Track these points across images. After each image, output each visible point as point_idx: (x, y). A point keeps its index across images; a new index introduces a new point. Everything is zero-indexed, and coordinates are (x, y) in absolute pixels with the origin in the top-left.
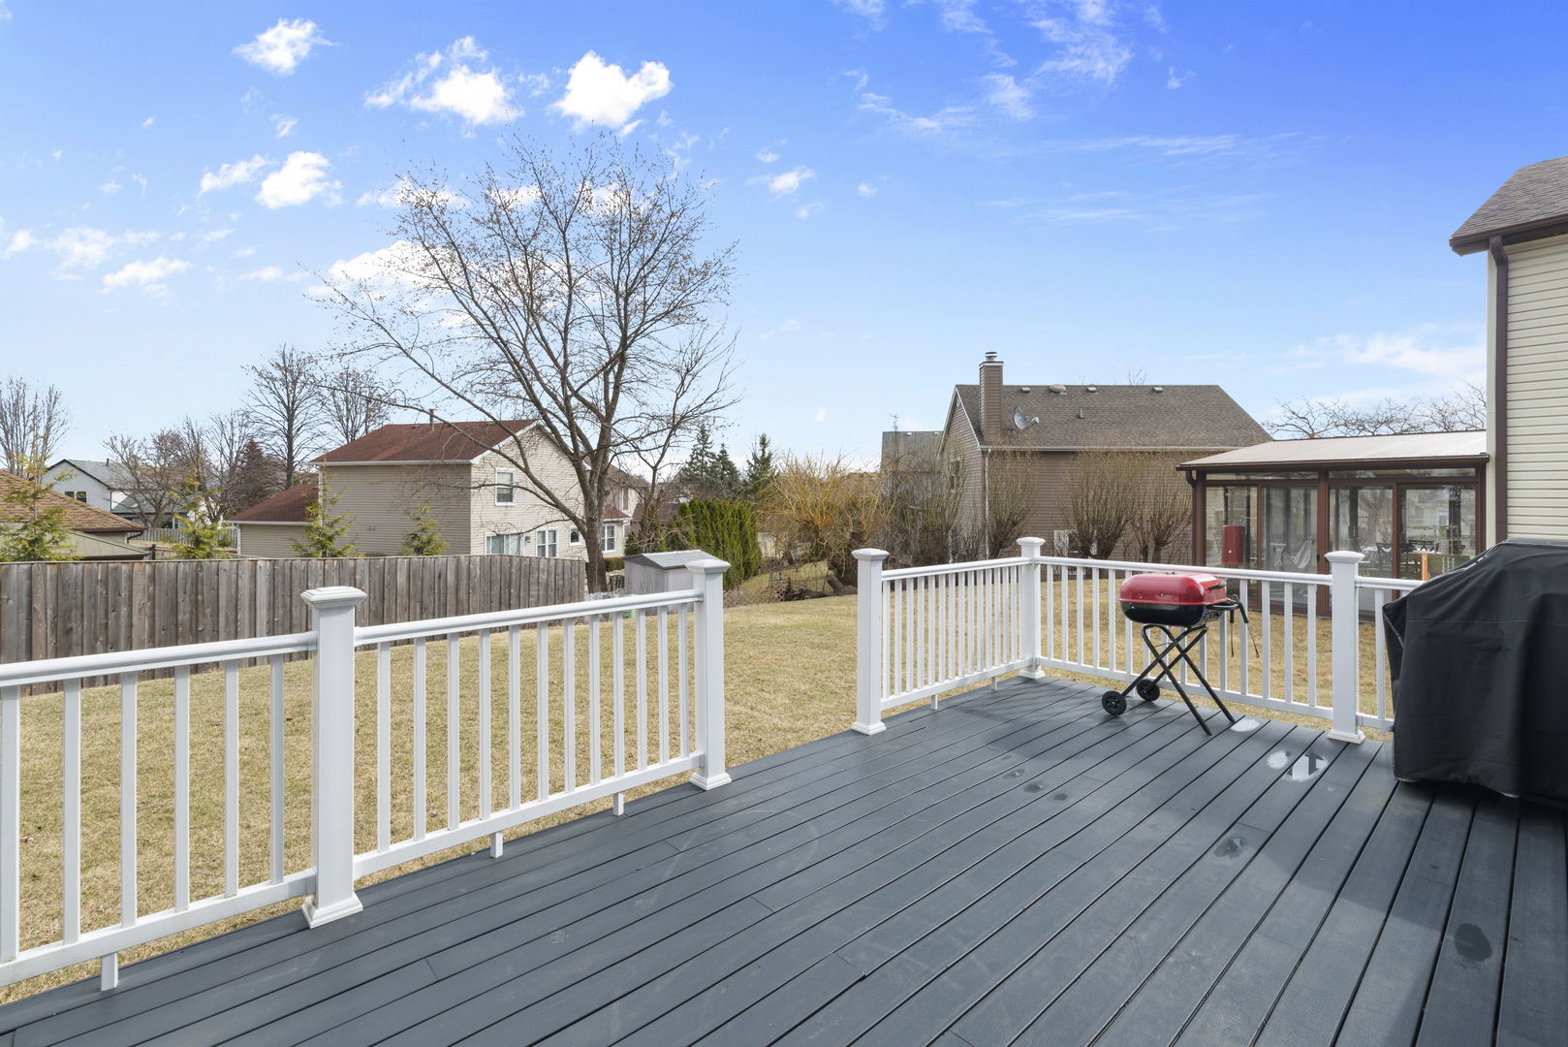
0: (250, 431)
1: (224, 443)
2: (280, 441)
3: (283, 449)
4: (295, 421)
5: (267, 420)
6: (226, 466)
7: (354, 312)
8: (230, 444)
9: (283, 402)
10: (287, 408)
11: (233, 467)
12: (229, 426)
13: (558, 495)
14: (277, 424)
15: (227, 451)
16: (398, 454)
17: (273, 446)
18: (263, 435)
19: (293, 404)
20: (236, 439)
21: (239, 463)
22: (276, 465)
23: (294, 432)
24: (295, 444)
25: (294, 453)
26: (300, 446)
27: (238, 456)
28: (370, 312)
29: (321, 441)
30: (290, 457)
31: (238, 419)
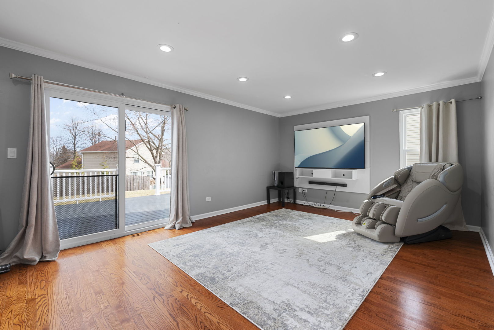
0: (62, 142)
1: (54, 146)
2: (72, 146)
3: (73, 148)
4: (76, 140)
5: (68, 139)
6: (55, 153)
7: (88, 110)
8: (56, 146)
9: (72, 134)
10: (74, 136)
11: (57, 153)
12: (56, 141)
13: (147, 160)
14: (70, 140)
15: (55, 148)
16: (105, 149)
17: (70, 147)
18: (66, 144)
19: (75, 134)
20: (58, 145)
21: (59, 152)
22: (70, 152)
23: (76, 143)
24: (76, 146)
25: (76, 149)
26: (78, 147)
27: (58, 150)
28: (93, 111)
29: (84, 145)
30: (75, 150)
31: (59, 139)
